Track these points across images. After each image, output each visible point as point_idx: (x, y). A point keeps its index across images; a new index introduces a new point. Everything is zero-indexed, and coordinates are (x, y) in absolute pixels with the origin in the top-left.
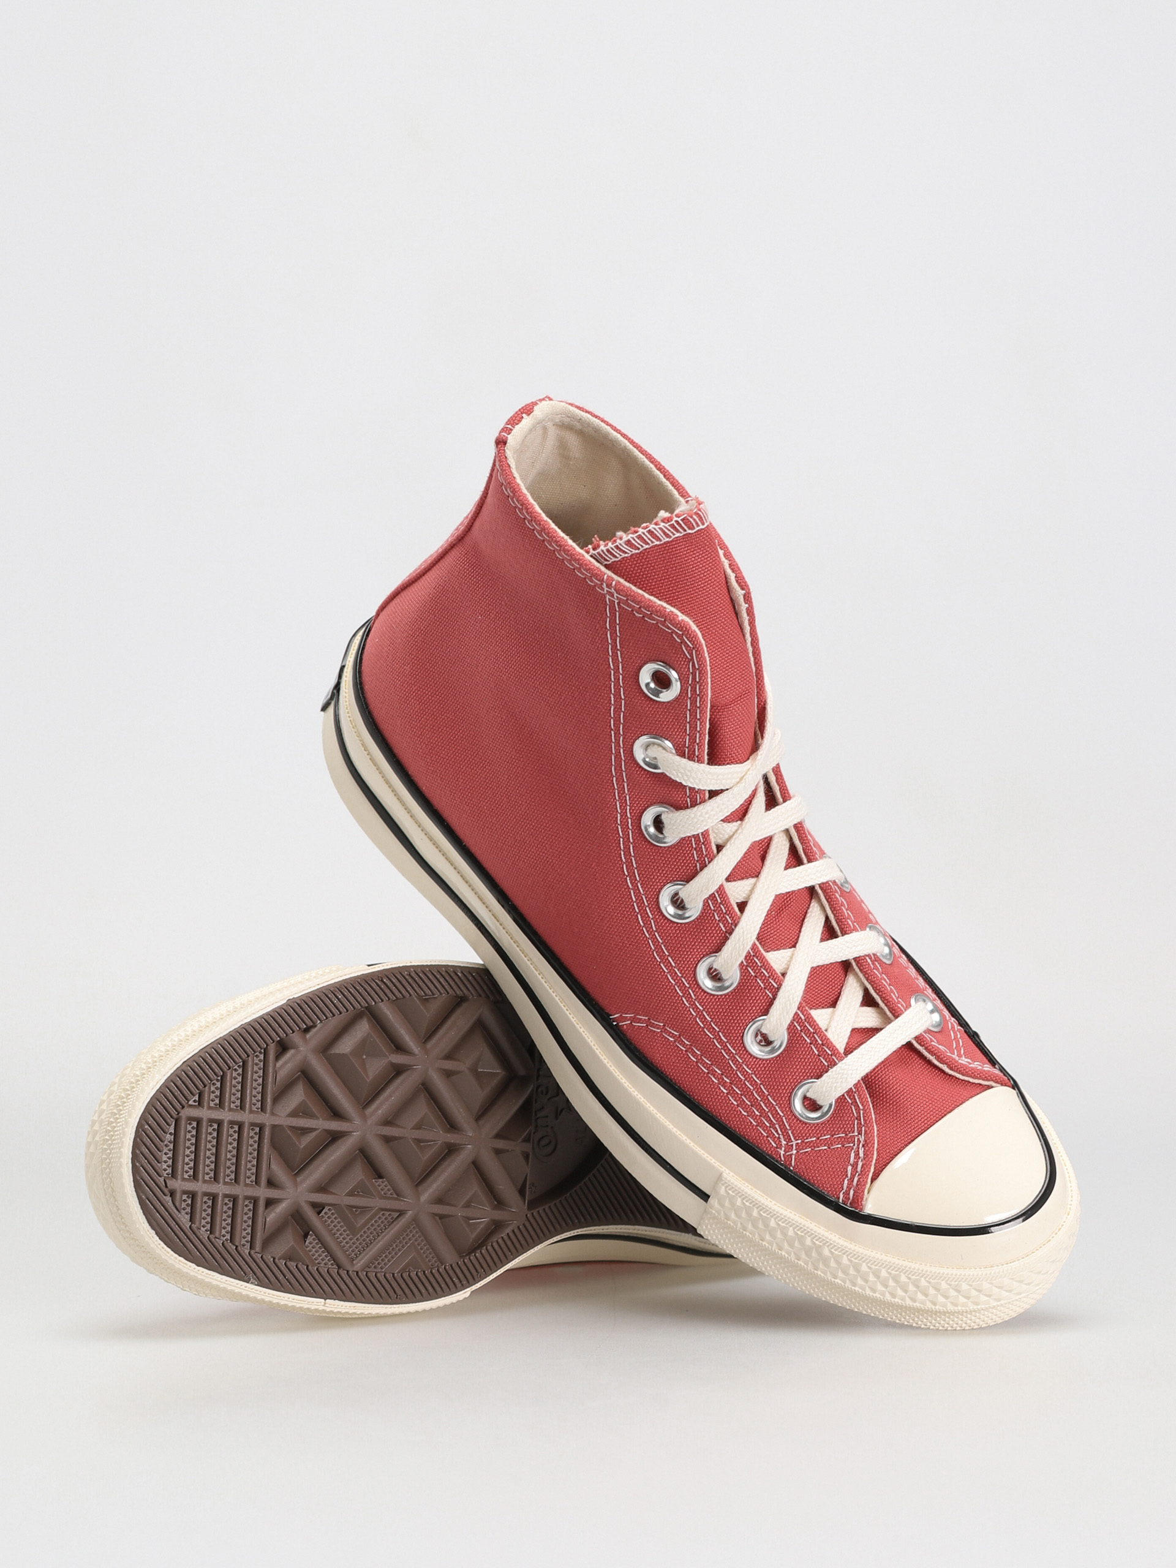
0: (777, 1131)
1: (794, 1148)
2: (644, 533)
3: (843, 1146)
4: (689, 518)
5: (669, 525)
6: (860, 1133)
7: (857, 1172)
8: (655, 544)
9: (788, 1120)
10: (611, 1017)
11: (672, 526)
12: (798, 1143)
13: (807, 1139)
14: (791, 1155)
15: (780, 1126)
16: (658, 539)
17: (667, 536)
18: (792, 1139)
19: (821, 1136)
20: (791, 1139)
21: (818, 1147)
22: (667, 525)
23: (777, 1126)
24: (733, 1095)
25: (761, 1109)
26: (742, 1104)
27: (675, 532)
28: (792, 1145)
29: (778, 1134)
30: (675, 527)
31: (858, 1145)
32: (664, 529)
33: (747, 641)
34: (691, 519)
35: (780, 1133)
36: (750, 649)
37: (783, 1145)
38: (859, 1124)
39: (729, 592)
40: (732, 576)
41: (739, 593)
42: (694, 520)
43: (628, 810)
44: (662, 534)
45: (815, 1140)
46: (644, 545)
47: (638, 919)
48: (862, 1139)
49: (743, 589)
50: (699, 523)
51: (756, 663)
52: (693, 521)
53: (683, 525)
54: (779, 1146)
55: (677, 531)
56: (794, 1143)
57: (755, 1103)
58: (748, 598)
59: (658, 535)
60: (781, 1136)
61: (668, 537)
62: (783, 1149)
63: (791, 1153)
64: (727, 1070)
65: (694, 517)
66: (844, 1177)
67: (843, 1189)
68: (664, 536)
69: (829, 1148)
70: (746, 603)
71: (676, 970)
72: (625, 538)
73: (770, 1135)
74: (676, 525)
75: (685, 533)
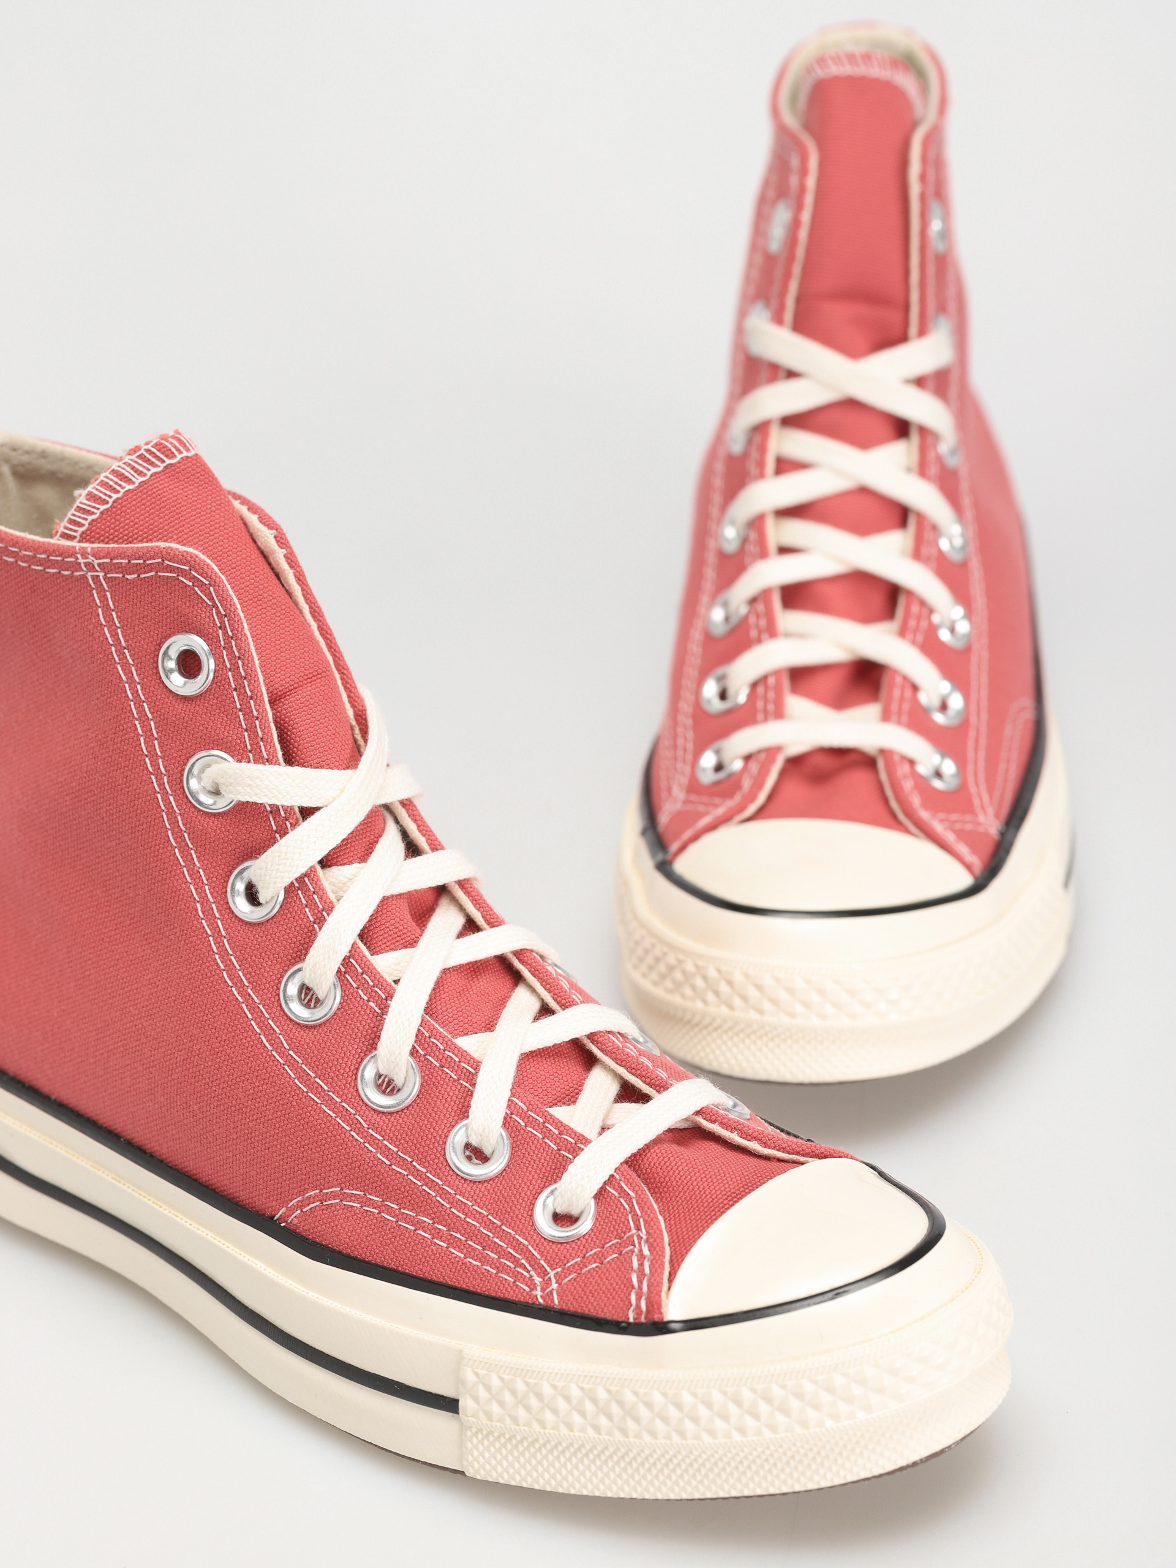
0: (525, 1268)
1: (554, 1281)
2: (107, 477)
3: (620, 1254)
4: (163, 442)
5: (138, 457)
6: (638, 1229)
7: (645, 1275)
8: (126, 489)
9: (536, 1246)
10: (275, 1218)
11: (141, 457)
12: (557, 1273)
13: (568, 1262)
14: (551, 1292)
15: (527, 1259)
16: (129, 481)
17: (141, 474)
18: (548, 1269)
19: (587, 1253)
20: (546, 1270)
21: (586, 1267)
22: (134, 457)
23: (523, 1261)
24: (455, 1245)
25: (496, 1248)
26: (470, 1252)
27: (150, 467)
28: (550, 1278)
29: (528, 1272)
30: (149, 460)
31: (640, 1244)
32: (133, 464)
33: (304, 611)
34: (167, 444)
35: (530, 1268)
36: (314, 626)
37: (538, 1284)
38: (635, 1215)
39: (254, 541)
40: (253, 519)
41: (267, 537)
42: (171, 443)
43: (208, 892)
44: (132, 472)
45: (581, 1261)
46: (112, 495)
47: (262, 1042)
48: (643, 1234)
49: (271, 528)
50: (181, 449)
51: (330, 648)
52: (170, 446)
53: (158, 454)
54: (533, 1287)
55: (152, 464)
56: (552, 1274)
57: (486, 1243)
58: (281, 540)
59: (127, 474)
60: (532, 1273)
61: (142, 476)
62: (539, 1288)
63: (551, 1288)
64: (439, 1214)
65: (171, 440)
66: (630, 1289)
67: (631, 1306)
68: (136, 475)
69: (602, 1263)
70: (282, 548)
71: (331, 1094)
72: (84, 492)
73: (517, 1276)
74: (147, 455)
75: (165, 465)
